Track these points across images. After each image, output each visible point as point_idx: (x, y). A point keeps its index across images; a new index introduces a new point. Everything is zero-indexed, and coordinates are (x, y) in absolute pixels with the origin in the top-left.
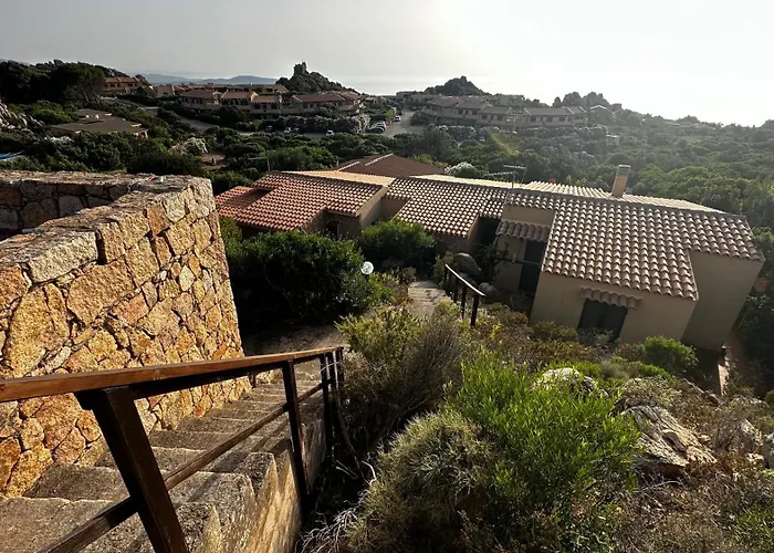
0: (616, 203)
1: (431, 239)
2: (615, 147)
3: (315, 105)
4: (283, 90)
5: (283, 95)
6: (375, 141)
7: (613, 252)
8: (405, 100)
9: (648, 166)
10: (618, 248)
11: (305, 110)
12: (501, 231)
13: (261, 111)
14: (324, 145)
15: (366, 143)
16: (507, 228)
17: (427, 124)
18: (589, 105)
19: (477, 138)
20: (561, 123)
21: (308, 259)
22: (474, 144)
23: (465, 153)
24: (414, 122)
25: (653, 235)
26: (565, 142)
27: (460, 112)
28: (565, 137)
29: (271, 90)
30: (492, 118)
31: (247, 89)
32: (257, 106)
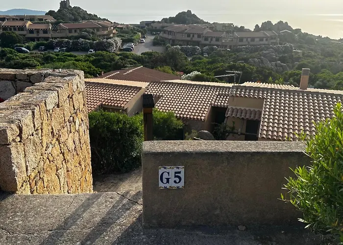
0: (303, 93)
1: (181, 123)
2: (300, 58)
3: (78, 31)
4: (51, 19)
5: (52, 24)
6: (127, 57)
7: (304, 123)
8: (147, 28)
9: (323, 70)
10: (307, 120)
11: (71, 35)
12: (228, 114)
13: (34, 35)
14: (87, 60)
15: (120, 58)
16: (233, 112)
17: (164, 44)
18: (279, 29)
19: (202, 54)
20: (261, 42)
21: (115, 127)
22: (200, 59)
23: (194, 65)
24: (155, 43)
25: (328, 112)
26: (265, 55)
27: (189, 36)
28: (264, 52)
29: (42, 20)
30: (211, 40)
31: (22, 19)
32: (31, 31)
